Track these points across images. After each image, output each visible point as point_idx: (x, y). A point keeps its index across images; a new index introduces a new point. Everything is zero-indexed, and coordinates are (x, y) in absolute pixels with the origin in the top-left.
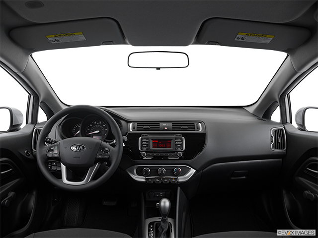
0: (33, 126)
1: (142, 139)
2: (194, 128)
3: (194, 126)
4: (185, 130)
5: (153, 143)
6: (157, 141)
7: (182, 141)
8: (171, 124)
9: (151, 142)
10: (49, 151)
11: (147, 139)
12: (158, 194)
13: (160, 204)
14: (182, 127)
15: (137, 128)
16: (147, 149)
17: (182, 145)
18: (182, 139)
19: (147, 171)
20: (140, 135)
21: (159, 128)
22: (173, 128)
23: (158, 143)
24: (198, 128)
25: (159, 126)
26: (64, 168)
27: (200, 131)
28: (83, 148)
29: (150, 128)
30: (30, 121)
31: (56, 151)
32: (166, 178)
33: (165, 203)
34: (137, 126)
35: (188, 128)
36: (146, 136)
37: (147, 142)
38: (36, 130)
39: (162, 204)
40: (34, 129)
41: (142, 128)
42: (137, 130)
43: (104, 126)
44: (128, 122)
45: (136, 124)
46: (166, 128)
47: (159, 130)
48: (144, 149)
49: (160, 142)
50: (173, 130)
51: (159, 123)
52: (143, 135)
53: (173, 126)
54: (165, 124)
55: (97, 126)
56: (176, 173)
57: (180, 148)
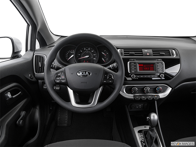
0: (33, 53)
1: (130, 63)
2: (170, 54)
3: (169, 52)
4: (163, 55)
5: (139, 66)
6: (142, 65)
7: (163, 65)
9: (138, 65)
10: (57, 77)
11: (135, 63)
12: (137, 106)
13: (150, 117)
14: (160, 53)
15: (125, 54)
16: (135, 72)
18: (162, 63)
20: (128, 60)
21: (142, 54)
22: (153, 54)
23: (144, 67)
24: (173, 54)
25: (142, 52)
26: (71, 92)
27: (175, 56)
29: (135, 54)
30: (29, 48)
31: (63, 77)
32: (150, 95)
33: (154, 116)
34: (124, 52)
35: (165, 54)
36: (133, 60)
37: (135, 66)
38: (36, 56)
39: (152, 118)
40: (34, 55)
41: (129, 54)
42: (125, 56)
43: (93, 51)
45: (123, 50)
46: (148, 54)
47: (142, 56)
48: (133, 72)
49: (145, 66)
50: (154, 56)
51: (142, 50)
52: (131, 59)
53: (153, 52)
54: (147, 51)
55: (87, 52)
56: (158, 91)
57: (162, 71)
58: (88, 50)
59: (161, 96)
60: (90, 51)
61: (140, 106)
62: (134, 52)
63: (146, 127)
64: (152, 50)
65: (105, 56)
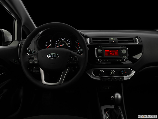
0: (18, 42)
1: (97, 49)
2: (133, 41)
3: (133, 40)
4: (127, 42)
5: (105, 52)
6: (108, 51)
7: (126, 50)
8: (116, 39)
10: (30, 59)
11: (101, 49)
12: (106, 88)
13: (114, 97)
14: (125, 41)
15: (93, 41)
16: (102, 57)
17: (126, 54)
18: (126, 49)
19: (101, 72)
20: (96, 46)
22: (118, 41)
24: (136, 42)
25: (108, 40)
26: (42, 72)
27: (138, 43)
28: (57, 56)
30: (16, 39)
31: (36, 59)
32: (115, 78)
33: (118, 96)
34: (93, 40)
35: (129, 41)
36: (100, 47)
37: (101, 52)
38: (21, 44)
39: (116, 97)
40: (19, 44)
41: (97, 41)
42: (93, 43)
43: (68, 41)
44: (86, 37)
45: (92, 39)
46: (114, 42)
47: (109, 43)
48: (99, 56)
49: (110, 52)
50: (119, 43)
51: (108, 38)
52: (98, 46)
53: (118, 40)
54: (113, 39)
55: (63, 41)
56: (123, 73)
57: (125, 56)
58: (64, 40)
59: (126, 78)
60: (66, 40)
61: (109, 88)
62: (102, 40)
63: (112, 106)
64: (118, 38)
65: (78, 45)
